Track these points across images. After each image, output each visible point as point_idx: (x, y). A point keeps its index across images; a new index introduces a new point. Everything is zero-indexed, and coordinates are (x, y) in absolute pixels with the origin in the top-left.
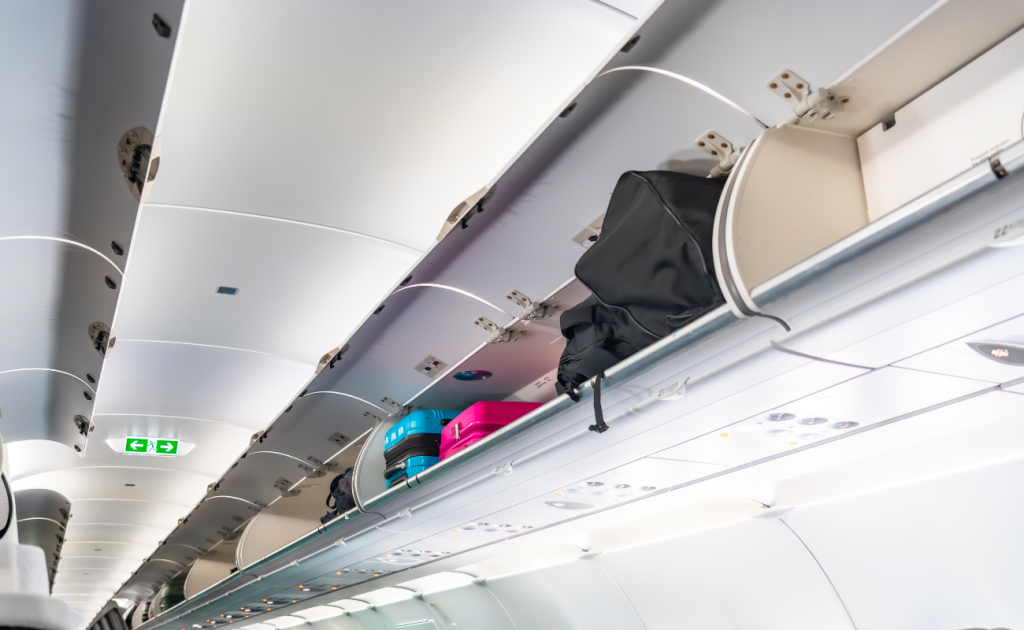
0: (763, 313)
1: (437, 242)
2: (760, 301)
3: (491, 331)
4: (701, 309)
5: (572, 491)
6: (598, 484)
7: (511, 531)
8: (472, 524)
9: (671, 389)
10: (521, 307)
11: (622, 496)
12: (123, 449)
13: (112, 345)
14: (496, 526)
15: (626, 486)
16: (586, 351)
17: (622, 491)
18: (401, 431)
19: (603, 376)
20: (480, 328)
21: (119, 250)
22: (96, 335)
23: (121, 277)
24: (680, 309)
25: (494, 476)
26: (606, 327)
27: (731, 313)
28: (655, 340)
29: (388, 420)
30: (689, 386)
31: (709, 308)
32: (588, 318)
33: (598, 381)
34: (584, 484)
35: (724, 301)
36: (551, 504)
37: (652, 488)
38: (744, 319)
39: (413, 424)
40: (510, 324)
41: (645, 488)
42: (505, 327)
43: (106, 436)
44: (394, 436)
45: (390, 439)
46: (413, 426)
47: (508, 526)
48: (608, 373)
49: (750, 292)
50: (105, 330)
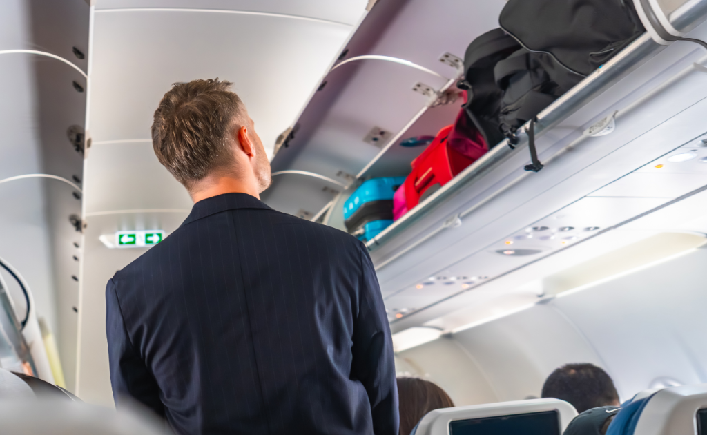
0: (683, 37)
1: (367, 12)
2: (679, 25)
3: (429, 95)
4: (621, 42)
5: (519, 238)
6: (544, 228)
7: (469, 283)
8: (432, 279)
9: (600, 124)
10: (454, 69)
11: (569, 238)
12: (117, 245)
13: (89, 145)
14: (453, 279)
15: (571, 228)
16: (524, 98)
17: (567, 233)
18: (357, 200)
19: (536, 120)
20: (418, 94)
21: (80, 54)
22: (74, 137)
23: (85, 80)
24: (601, 44)
25: (444, 230)
26: (540, 72)
27: (651, 41)
28: (581, 79)
29: (345, 192)
30: (619, 120)
31: (629, 40)
32: (523, 67)
33: (532, 125)
34: (529, 230)
35: (644, 30)
36: (501, 252)
37: (596, 228)
38: (666, 46)
39: (367, 193)
40: (446, 87)
41: (588, 229)
42: (442, 90)
43: (99, 233)
44: (351, 206)
45: (348, 209)
46: (368, 193)
47: (465, 278)
48: (540, 116)
49: (668, 17)
50: (81, 132)
